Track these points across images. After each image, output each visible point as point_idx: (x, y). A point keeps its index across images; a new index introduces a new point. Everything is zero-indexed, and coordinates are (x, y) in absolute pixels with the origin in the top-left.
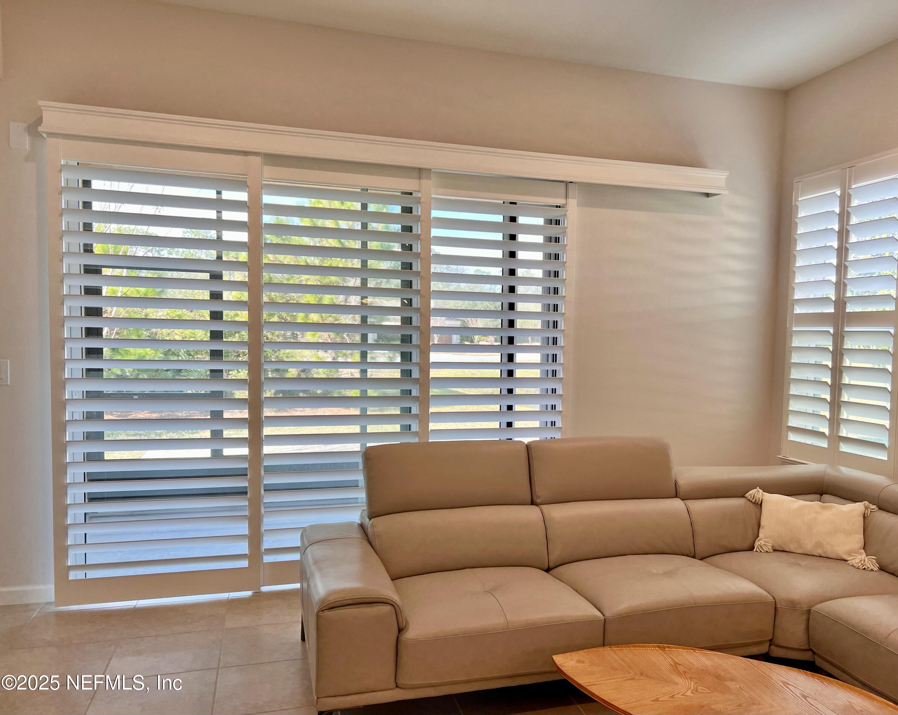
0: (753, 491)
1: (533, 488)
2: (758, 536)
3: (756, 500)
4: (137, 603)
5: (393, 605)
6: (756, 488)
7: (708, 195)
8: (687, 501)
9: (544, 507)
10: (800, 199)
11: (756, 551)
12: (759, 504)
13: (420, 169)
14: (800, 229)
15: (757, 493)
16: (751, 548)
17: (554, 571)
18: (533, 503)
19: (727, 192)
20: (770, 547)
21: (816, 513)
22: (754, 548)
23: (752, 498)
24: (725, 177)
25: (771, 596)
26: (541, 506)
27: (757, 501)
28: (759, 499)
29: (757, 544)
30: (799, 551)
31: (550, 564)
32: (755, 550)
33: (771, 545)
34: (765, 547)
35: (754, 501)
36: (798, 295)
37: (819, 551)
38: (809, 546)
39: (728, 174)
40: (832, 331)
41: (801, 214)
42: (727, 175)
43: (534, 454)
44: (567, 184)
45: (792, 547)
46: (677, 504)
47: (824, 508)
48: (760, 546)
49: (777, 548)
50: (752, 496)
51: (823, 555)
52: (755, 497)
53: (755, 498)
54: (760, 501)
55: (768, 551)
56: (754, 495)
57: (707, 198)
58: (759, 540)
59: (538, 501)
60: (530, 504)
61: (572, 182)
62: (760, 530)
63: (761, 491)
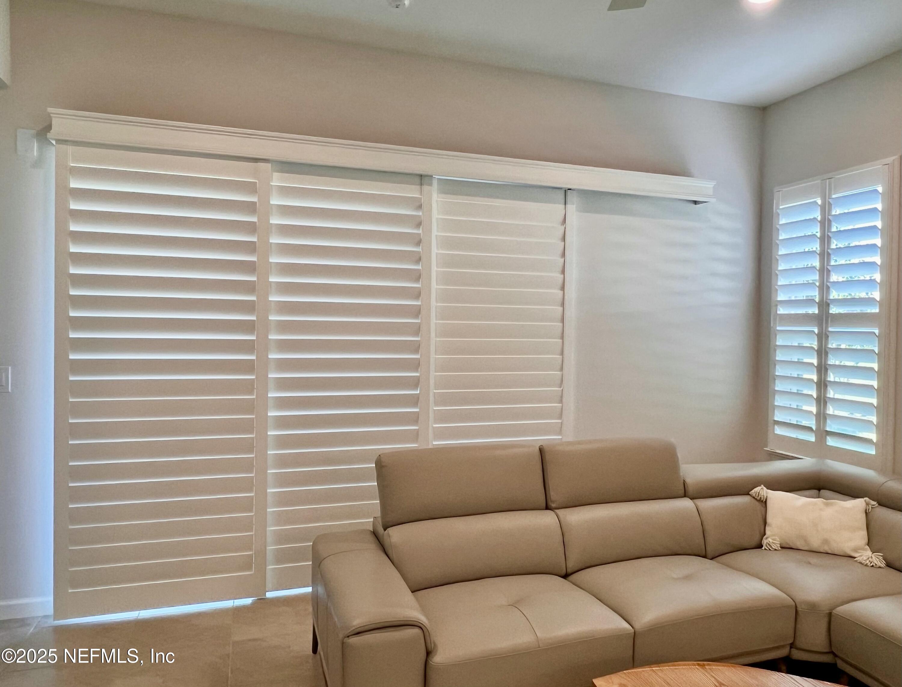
0: (757, 488)
1: (547, 492)
2: (765, 534)
3: (761, 497)
4: (139, 614)
5: (420, 627)
6: (760, 486)
7: (695, 202)
8: (695, 500)
9: (560, 512)
10: (781, 207)
11: (765, 549)
12: (764, 501)
13: (421, 176)
14: (782, 235)
15: (762, 491)
16: (760, 546)
17: (573, 577)
18: (547, 508)
19: (713, 200)
20: (779, 545)
21: (821, 510)
22: (762, 546)
23: (757, 495)
24: (712, 186)
25: (792, 599)
26: (557, 511)
27: (762, 499)
28: (764, 497)
29: (765, 542)
30: (806, 548)
31: (568, 571)
32: (763, 548)
33: (779, 543)
34: (773, 544)
35: (758, 498)
36: (781, 297)
37: (826, 548)
38: (816, 543)
39: (715, 183)
40: (816, 330)
41: (782, 221)
42: (715, 185)
43: (547, 457)
44: (566, 191)
45: (800, 544)
46: (686, 504)
47: (827, 505)
48: (769, 544)
49: (784, 545)
50: (758, 494)
51: (830, 552)
52: (760, 494)
53: (760, 496)
54: (765, 498)
55: (777, 549)
56: (759, 493)
57: (695, 205)
58: (767, 538)
59: (553, 505)
60: (545, 508)
61: (570, 189)
62: (766, 528)
63: (765, 488)
